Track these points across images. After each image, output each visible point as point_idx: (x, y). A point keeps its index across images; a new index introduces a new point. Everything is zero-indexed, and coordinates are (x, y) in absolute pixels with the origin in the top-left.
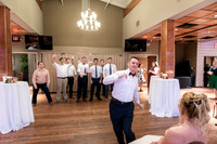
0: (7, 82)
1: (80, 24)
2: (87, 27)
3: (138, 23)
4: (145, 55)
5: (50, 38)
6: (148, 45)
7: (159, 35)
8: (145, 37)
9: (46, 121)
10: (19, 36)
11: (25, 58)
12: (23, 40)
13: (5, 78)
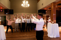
1: (22, 5)
3: (42, 4)
6: (46, 12)
7: (50, 8)
8: (45, 9)
11: (5, 17)
12: (4, 11)
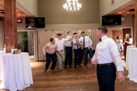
0: (14, 53)
2: (71, 9)
3: (113, 2)
4: (121, 28)
5: (43, 19)
6: (123, 19)
8: (120, 13)
9: (42, 83)
10: (21, 19)
11: (25, 35)
12: (24, 21)
13: (12, 50)
